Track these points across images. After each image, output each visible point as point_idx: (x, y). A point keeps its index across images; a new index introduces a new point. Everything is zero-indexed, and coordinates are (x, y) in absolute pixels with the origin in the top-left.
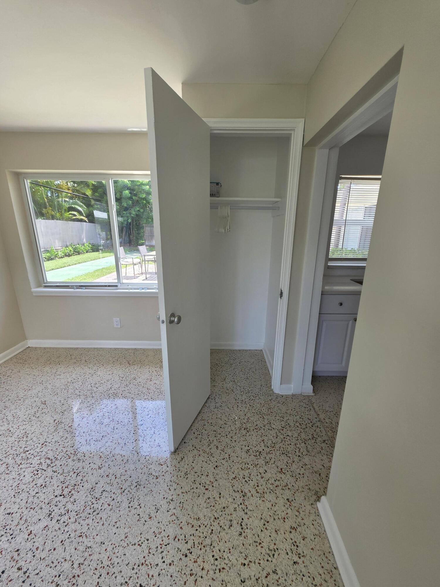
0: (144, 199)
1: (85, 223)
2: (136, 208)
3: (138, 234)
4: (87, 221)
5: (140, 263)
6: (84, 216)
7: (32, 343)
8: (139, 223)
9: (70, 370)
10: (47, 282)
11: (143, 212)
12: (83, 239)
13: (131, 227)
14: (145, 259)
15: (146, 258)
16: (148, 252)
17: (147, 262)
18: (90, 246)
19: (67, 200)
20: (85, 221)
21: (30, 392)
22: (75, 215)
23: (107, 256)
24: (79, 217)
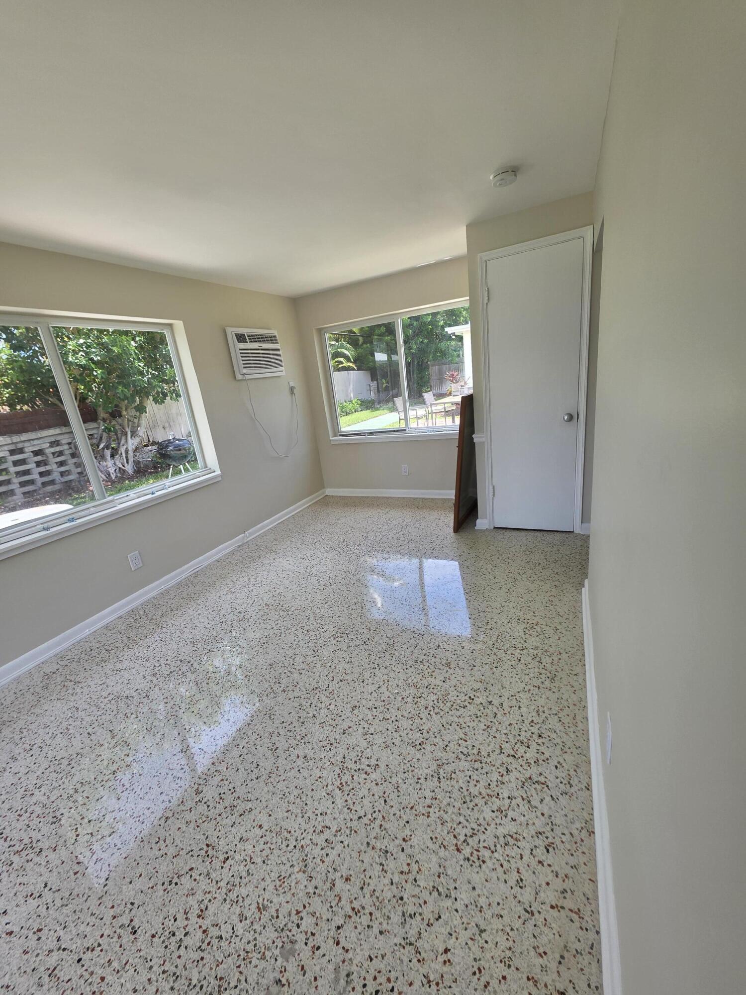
0: (430, 323)
1: (352, 372)
2: (418, 339)
3: (421, 378)
4: (356, 368)
5: (425, 416)
6: (352, 362)
7: (329, 491)
8: (422, 361)
9: (366, 510)
10: (341, 432)
11: (428, 344)
12: (350, 395)
13: (411, 369)
14: (432, 410)
15: (434, 408)
16: (436, 400)
17: (434, 415)
18: (359, 402)
19: (333, 343)
20: (353, 369)
21: (339, 521)
22: (341, 363)
23: (381, 415)
24: (346, 364)
